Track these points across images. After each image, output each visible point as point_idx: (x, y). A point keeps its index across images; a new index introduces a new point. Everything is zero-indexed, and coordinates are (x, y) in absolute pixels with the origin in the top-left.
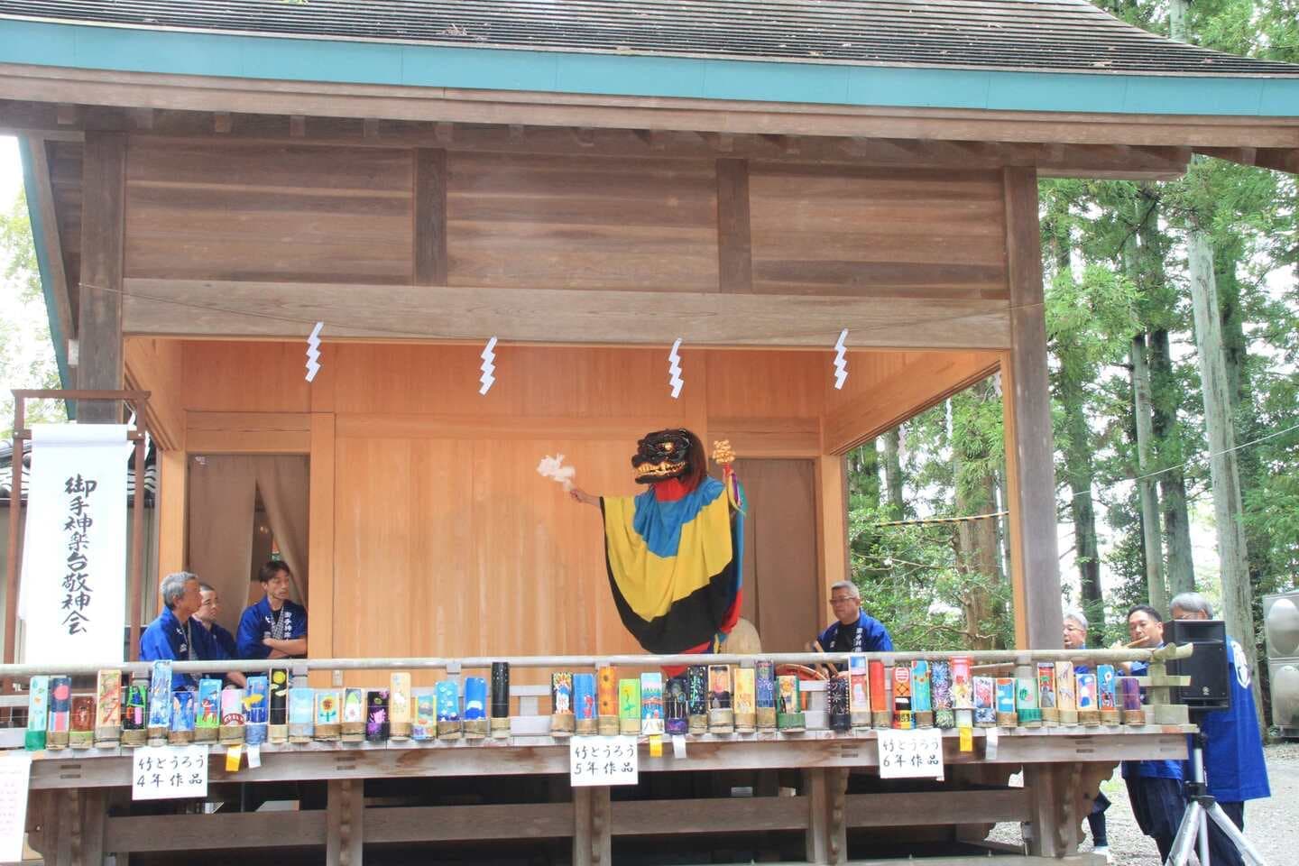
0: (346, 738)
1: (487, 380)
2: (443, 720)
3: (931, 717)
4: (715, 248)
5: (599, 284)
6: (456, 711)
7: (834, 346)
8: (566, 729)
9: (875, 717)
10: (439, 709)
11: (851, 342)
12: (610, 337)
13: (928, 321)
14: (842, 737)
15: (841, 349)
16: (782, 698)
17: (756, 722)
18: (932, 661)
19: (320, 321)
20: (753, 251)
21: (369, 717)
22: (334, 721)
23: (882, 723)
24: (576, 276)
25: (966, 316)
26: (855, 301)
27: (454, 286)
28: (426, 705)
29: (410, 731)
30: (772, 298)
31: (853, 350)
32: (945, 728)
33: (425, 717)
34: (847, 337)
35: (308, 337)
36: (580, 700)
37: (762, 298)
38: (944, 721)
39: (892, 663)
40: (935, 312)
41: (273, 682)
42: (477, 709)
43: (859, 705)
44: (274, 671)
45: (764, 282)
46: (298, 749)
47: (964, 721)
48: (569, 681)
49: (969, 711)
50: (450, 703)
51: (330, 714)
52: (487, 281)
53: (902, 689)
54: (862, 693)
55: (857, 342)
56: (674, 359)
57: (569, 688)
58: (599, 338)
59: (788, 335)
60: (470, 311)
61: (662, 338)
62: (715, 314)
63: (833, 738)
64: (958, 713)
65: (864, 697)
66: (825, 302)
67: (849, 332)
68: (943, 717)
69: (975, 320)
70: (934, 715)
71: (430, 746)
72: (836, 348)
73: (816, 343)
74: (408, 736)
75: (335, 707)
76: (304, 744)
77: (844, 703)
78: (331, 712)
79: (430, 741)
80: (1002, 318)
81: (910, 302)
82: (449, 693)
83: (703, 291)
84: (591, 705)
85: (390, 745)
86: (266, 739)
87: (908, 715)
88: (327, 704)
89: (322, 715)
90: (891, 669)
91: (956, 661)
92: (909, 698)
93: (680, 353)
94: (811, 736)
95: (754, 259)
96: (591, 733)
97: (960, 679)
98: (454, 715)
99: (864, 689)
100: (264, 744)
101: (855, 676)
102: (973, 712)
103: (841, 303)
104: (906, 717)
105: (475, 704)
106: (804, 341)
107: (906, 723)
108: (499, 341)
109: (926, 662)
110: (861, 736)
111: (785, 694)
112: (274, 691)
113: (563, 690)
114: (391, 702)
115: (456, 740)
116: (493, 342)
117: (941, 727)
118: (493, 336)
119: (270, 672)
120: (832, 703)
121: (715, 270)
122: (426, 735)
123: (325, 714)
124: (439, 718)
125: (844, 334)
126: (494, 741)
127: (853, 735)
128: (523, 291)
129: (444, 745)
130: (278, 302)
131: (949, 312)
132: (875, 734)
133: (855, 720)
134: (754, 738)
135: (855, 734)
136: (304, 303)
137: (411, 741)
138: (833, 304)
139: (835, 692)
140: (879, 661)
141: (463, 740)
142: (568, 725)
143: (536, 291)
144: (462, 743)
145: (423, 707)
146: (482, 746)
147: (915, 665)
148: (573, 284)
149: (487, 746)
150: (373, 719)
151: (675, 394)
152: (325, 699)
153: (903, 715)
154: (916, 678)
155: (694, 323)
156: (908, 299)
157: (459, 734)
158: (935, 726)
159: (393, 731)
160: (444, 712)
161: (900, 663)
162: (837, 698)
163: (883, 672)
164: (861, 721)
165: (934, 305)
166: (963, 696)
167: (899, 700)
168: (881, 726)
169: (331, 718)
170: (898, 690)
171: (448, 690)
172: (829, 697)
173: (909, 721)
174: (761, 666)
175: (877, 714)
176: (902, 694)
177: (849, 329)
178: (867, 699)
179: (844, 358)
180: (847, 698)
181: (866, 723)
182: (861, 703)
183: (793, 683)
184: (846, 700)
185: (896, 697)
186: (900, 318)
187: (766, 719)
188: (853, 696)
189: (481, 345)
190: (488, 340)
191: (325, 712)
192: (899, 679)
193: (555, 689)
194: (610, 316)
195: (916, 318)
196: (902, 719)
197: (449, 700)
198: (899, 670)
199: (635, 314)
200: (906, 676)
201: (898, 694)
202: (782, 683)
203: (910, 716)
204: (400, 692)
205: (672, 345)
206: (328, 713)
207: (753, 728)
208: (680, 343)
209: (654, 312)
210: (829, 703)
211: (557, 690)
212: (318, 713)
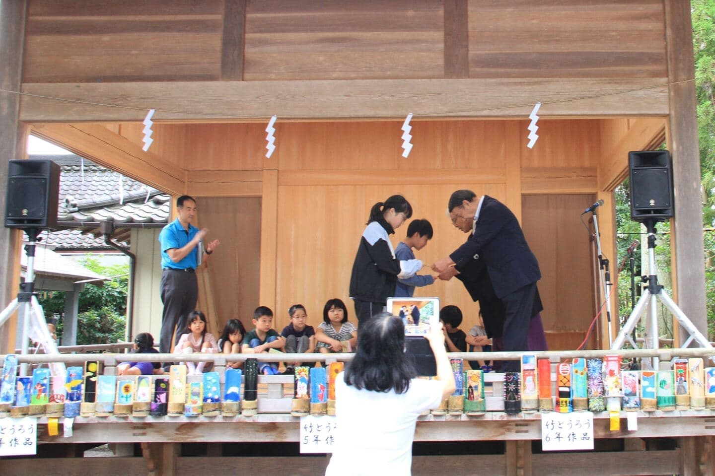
0: (135, 414)
1: (271, 147)
2: (209, 401)
3: (586, 402)
4: (441, 46)
5: (353, 75)
6: (217, 394)
7: (528, 116)
8: (302, 411)
9: (540, 402)
10: (205, 393)
11: (544, 112)
12: (360, 114)
13: (604, 95)
14: (513, 418)
15: (534, 118)
16: (470, 387)
17: (448, 406)
18: (590, 358)
19: (152, 108)
20: (470, 47)
21: (156, 397)
22: (130, 402)
23: (545, 408)
24: (337, 70)
25: (632, 90)
26: (547, 81)
27: (250, 80)
28: (196, 390)
29: (182, 409)
30: (483, 80)
31: (543, 118)
32: (596, 412)
33: (196, 398)
34: (540, 109)
35: (143, 120)
36: (315, 387)
37: (476, 80)
38: (594, 407)
39: (559, 361)
40: (609, 88)
41: (88, 371)
42: (236, 393)
43: (529, 392)
44: (89, 363)
45: (478, 69)
46: (101, 421)
47: (614, 406)
48: (307, 373)
49: (619, 399)
50: (214, 389)
51: (129, 396)
52: (273, 76)
53: (565, 381)
54: (532, 383)
55: (549, 112)
56: (406, 128)
57: (307, 378)
58: (352, 114)
59: (496, 108)
60: (257, 98)
61: (400, 113)
62: (439, 94)
63: (505, 419)
64: (610, 400)
65: (534, 387)
66: (524, 82)
67: (542, 104)
68: (595, 404)
69: (641, 93)
70: (588, 401)
71: (196, 421)
72: (530, 117)
73: (517, 113)
74: (181, 413)
75: (132, 391)
76: (105, 417)
77: (517, 391)
78: (129, 394)
79: (196, 417)
80: (662, 91)
81: (589, 81)
82: (214, 381)
83: (430, 77)
84: (323, 391)
85: (166, 419)
86: (79, 414)
87: (566, 402)
88: (127, 389)
89: (122, 397)
90: (557, 364)
91: (610, 359)
92: (569, 387)
93: (411, 124)
94: (489, 417)
95: (471, 53)
96: (321, 414)
97: (612, 373)
98: (216, 397)
99: (534, 380)
100: (78, 417)
101: (527, 370)
102: (622, 398)
103: (536, 83)
104: (564, 403)
105: (233, 389)
106: (507, 112)
107: (565, 408)
108: (278, 119)
109: (585, 359)
110: (528, 418)
111: (473, 384)
112: (88, 378)
113: (303, 380)
114: (171, 387)
115: (215, 417)
116: (273, 120)
117: (593, 411)
118: (273, 116)
119: (86, 364)
120: (507, 391)
121: (441, 62)
122: (193, 413)
123: (125, 395)
124: (205, 400)
125: (538, 106)
126: (244, 418)
127: (522, 417)
128: (297, 82)
129: (206, 420)
130: (125, 97)
131: (621, 88)
132: (540, 416)
133: (524, 406)
134: (443, 419)
135: (523, 416)
136: (143, 96)
137: (182, 416)
138: (529, 84)
139: (511, 383)
140: (547, 358)
141: (221, 416)
142: (303, 407)
143: (305, 82)
144: (219, 419)
145: (194, 391)
146: (234, 421)
147: (576, 361)
148: (335, 75)
149: (238, 421)
150: (159, 399)
151: (405, 154)
152: (125, 385)
153: (562, 402)
154: (577, 372)
155: (423, 101)
156: (589, 79)
157: (217, 412)
158: (589, 410)
159: (169, 409)
160: (210, 395)
161: (563, 360)
162: (512, 387)
163: (549, 367)
164: (528, 407)
165: (609, 83)
166: (616, 387)
167: (561, 389)
168: (544, 410)
169: (128, 399)
170: (561, 381)
171: (214, 379)
172: (505, 387)
173: (567, 406)
174: (454, 363)
175: (542, 400)
176: (564, 384)
177: (541, 102)
178: (535, 388)
179: (537, 124)
180: (519, 388)
181: (533, 407)
182: (531, 391)
183: (479, 376)
184: (519, 390)
185: (560, 387)
186: (582, 93)
187: (454, 405)
188: (524, 386)
189: (265, 122)
190: (270, 118)
191: (125, 394)
192: (563, 373)
193: (296, 379)
194: (360, 98)
195: (594, 93)
196: (561, 405)
197: (214, 386)
198: (563, 366)
199: (379, 96)
200: (568, 370)
201: (561, 384)
202: (471, 375)
203: (568, 403)
204: (179, 379)
205: (405, 117)
206: (127, 396)
207: (444, 411)
208: (412, 116)
209: (393, 94)
210: (505, 392)
211: (298, 380)
212: (119, 395)
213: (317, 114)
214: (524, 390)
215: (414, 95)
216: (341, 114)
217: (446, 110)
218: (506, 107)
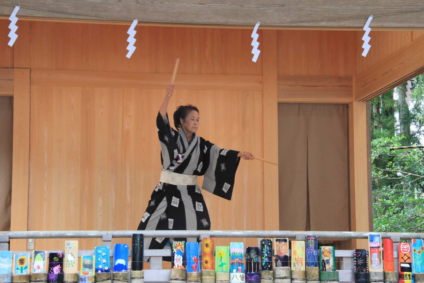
1: (131, 48)
2: (99, 272)
6: (108, 266)
7: (363, 27)
8: (180, 278)
9: (386, 275)
10: (97, 264)
11: (375, 25)
12: (213, 21)
15: (367, 29)
16: (323, 261)
17: (306, 276)
19: (18, 5)
21: (50, 269)
22: (25, 272)
28: (88, 262)
29: (77, 279)
33: (87, 270)
34: (371, 21)
35: (9, 16)
36: (190, 259)
39: (399, 240)
42: (122, 265)
43: (375, 267)
48: (183, 246)
50: (104, 261)
51: (24, 268)
53: (405, 258)
54: (377, 259)
55: (379, 24)
56: (255, 36)
57: (183, 252)
58: (206, 21)
59: (333, 20)
60: (120, 1)
61: (250, 21)
62: (283, 6)
65: (379, 262)
67: (373, 17)
72: (364, 29)
73: (351, 25)
74: (76, 282)
75: (27, 262)
77: (365, 265)
78: (24, 266)
82: (104, 254)
84: (197, 263)
87: (409, 275)
88: (22, 261)
89: (18, 269)
90: (397, 244)
92: (410, 264)
93: (259, 32)
96: (196, 282)
98: (107, 268)
99: (379, 256)
101: (373, 247)
104: (408, 277)
105: (121, 261)
106: (342, 24)
107: (408, 281)
108: (139, 22)
109: (422, 240)
111: (326, 259)
113: (179, 253)
114: (65, 260)
116: (135, 23)
118: (135, 19)
120: (357, 265)
122: (88, 282)
123: (20, 268)
124: (97, 270)
125: (370, 19)
133: (372, 278)
139: (359, 258)
140: (389, 238)
142: (181, 275)
145: (86, 263)
147: (414, 241)
150: (53, 271)
151: (255, 59)
152: (20, 258)
153: (406, 275)
154: (415, 250)
155: (268, 11)
157: (110, 281)
159: (66, 279)
160: (100, 267)
161: (403, 240)
162: (360, 262)
163: (392, 246)
164: (377, 278)
167: (402, 265)
168: (391, 282)
169: (24, 270)
170: (402, 258)
171: (103, 252)
172: (355, 261)
173: (410, 279)
174: (309, 239)
175: (388, 273)
176: (405, 261)
177: (373, 15)
178: (381, 263)
179: (369, 35)
180: (367, 262)
181: (381, 279)
182: (377, 266)
183: (330, 251)
184: (367, 264)
185: (401, 263)
186: (410, 7)
187: (312, 274)
188: (371, 261)
189: (128, 24)
190: (133, 21)
191: (20, 266)
192: (403, 251)
193: (173, 252)
194: (213, 6)
195: (420, 7)
196: (405, 278)
197: (104, 259)
198: (403, 245)
199: (230, 5)
200: (408, 249)
201: (403, 261)
202: (323, 251)
203: (411, 276)
204: (71, 253)
205: (254, 26)
206: (22, 267)
207: (304, 280)
208: (259, 25)
209: (243, 4)
210: (355, 265)
211: (175, 252)
212: (15, 267)
213: (175, 20)
214: (371, 264)
215: (261, 6)
216: (196, 21)
217: (289, 20)
218: (341, 19)
